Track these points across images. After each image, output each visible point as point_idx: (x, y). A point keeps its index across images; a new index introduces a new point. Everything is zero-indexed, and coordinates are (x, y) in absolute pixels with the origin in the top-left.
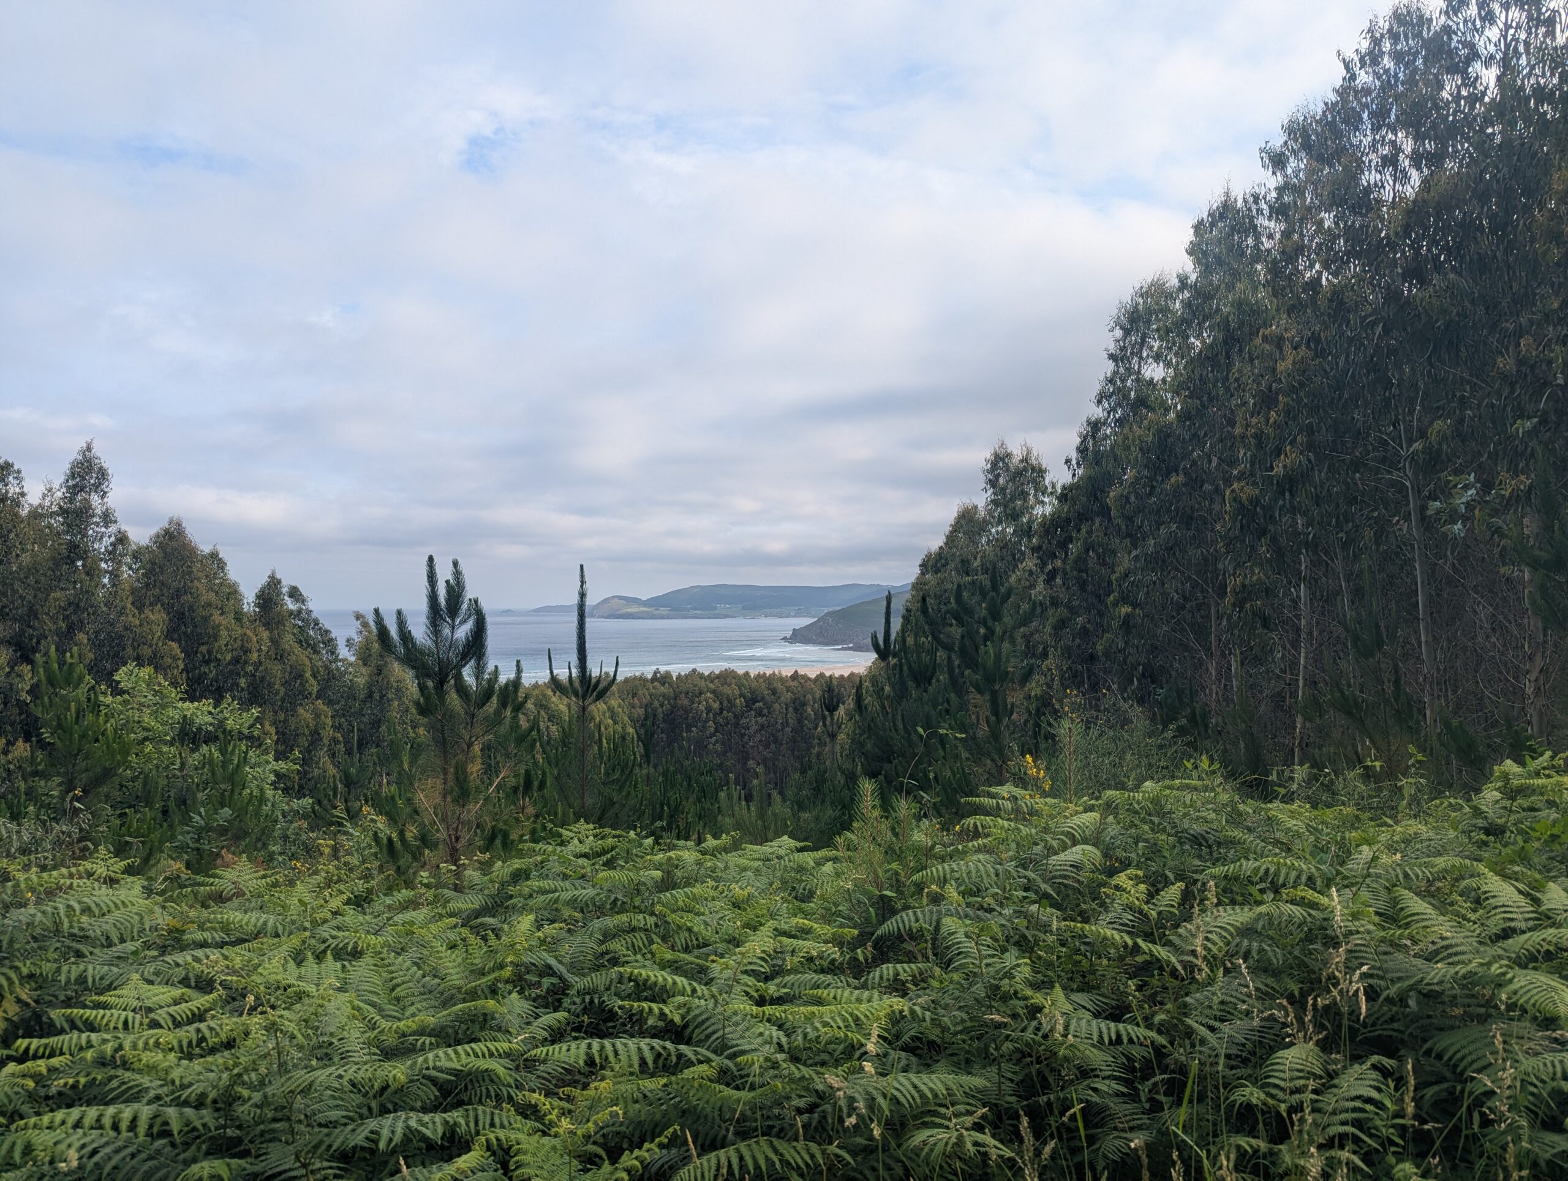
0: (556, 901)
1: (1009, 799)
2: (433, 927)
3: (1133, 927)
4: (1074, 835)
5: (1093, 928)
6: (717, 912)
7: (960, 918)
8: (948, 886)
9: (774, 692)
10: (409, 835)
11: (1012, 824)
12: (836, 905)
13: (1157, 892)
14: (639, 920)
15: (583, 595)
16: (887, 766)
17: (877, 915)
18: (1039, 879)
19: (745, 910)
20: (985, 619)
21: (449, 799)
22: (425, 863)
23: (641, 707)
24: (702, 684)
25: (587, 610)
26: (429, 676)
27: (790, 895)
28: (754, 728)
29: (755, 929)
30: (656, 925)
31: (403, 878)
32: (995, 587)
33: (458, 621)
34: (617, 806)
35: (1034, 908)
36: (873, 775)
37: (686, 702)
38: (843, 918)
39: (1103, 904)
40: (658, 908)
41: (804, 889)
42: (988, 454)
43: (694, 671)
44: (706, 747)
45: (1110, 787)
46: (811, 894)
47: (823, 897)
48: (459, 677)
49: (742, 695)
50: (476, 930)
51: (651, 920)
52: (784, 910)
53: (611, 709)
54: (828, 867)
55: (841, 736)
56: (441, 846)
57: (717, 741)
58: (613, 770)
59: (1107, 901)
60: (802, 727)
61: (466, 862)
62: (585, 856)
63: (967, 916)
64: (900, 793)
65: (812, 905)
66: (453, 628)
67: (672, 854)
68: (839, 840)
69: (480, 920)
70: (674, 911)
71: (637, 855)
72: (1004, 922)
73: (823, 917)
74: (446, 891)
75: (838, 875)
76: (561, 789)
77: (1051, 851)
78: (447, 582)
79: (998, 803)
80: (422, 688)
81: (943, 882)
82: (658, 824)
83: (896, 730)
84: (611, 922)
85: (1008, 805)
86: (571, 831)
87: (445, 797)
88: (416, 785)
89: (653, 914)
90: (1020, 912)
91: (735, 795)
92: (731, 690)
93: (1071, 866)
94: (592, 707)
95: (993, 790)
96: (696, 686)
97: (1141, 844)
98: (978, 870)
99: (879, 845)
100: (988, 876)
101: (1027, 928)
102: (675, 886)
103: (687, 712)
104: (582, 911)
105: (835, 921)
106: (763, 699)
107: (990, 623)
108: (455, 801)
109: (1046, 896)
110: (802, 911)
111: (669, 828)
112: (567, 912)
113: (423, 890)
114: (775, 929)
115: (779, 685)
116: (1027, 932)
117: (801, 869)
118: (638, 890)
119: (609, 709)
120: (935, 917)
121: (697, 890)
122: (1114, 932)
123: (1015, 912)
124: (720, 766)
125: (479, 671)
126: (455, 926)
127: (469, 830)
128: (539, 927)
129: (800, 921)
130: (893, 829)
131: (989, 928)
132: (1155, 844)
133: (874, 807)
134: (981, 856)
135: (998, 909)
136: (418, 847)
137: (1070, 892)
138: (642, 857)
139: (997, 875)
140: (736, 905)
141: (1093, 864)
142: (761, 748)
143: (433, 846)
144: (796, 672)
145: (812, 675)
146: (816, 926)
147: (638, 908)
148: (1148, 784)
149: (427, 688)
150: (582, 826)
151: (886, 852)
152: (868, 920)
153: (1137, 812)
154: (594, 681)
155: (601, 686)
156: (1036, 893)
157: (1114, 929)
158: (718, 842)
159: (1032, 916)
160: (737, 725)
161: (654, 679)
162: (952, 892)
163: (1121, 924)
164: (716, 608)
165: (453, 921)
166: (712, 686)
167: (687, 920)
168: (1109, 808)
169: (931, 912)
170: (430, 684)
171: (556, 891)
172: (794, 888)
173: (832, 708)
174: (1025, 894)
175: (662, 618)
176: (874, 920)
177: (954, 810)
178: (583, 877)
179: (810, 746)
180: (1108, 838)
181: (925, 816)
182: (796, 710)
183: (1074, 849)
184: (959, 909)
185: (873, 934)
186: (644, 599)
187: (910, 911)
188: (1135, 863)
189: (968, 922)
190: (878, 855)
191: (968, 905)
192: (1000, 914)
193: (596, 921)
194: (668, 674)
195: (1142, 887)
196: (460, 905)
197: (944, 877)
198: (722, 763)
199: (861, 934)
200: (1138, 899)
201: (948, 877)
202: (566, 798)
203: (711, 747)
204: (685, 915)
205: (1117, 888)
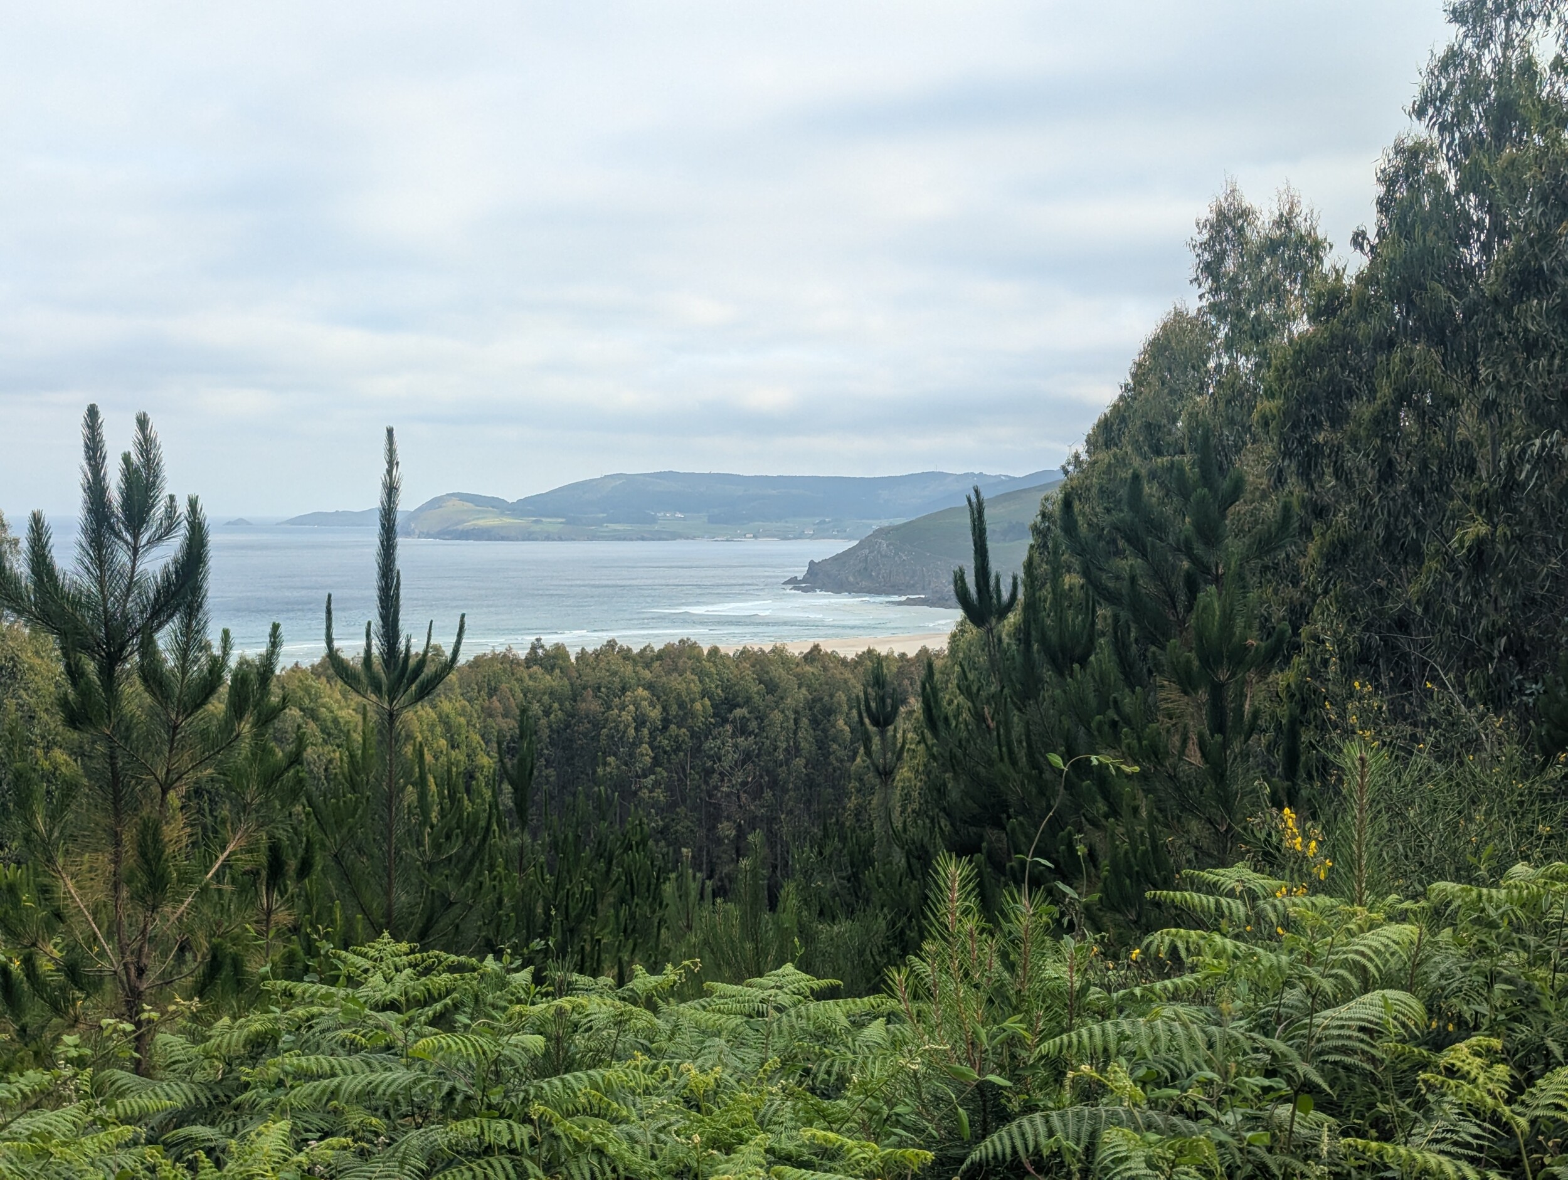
0: (334, 1094)
1: (1241, 897)
2: (90, 1144)
3: (1480, 1148)
4: (1364, 969)
5: (1402, 1150)
6: (652, 1116)
7: (1136, 1130)
8: (1113, 1066)
9: (771, 687)
10: (45, 966)
11: (1242, 946)
12: (891, 1104)
13: (1531, 1080)
14: (499, 1131)
15: (391, 490)
16: (992, 834)
17: (972, 1123)
18: (1294, 1054)
19: (709, 1112)
20: (1187, 541)
21: (125, 893)
22: (76, 1020)
23: (505, 715)
24: (628, 670)
25: (399, 520)
26: (86, 648)
27: (800, 1083)
28: (730, 757)
29: (729, 1149)
30: (533, 1142)
31: (33, 1046)
32: (1206, 478)
33: (144, 539)
34: (456, 910)
35: (1284, 1111)
36: (962, 849)
37: (595, 706)
38: (905, 1128)
39: (1420, 1104)
40: (536, 1109)
41: (829, 1073)
42: (1206, 213)
43: (611, 644)
44: (635, 793)
45: (1442, 877)
46: (843, 1081)
47: (864, 1088)
48: (148, 648)
49: (705, 693)
50: (177, 1150)
51: (523, 1132)
52: (787, 1114)
53: (445, 720)
54: (875, 1031)
55: (904, 773)
56: (108, 986)
57: (657, 783)
58: (448, 837)
59: (1429, 1097)
60: (826, 757)
61: (154, 1015)
62: (392, 1006)
63: (1149, 1127)
64: (1018, 884)
65: (843, 1103)
66: (135, 551)
67: (565, 1002)
68: (898, 977)
69: (184, 1131)
70: (568, 1115)
71: (494, 1006)
72: (1224, 1137)
73: (864, 1126)
74: (119, 1073)
75: (896, 1044)
76: (346, 875)
77: (1319, 1000)
78: (126, 458)
79: (1217, 903)
80: (74, 673)
81: (1103, 1057)
82: (537, 944)
83: (1014, 762)
84: (441, 1135)
85: (1239, 908)
86: (364, 955)
87: (116, 887)
88: (60, 861)
89: (526, 1120)
90: (1257, 1118)
91: (693, 887)
92: (684, 684)
93: (1362, 1029)
94: (408, 715)
95: (1209, 876)
96: (615, 674)
97: (1498, 987)
98: (1173, 1036)
99: (977, 986)
100: (1194, 1048)
101: (1270, 1150)
102: (570, 1066)
103: (597, 725)
104: (387, 1114)
105: (889, 1135)
106: (748, 700)
107: (1199, 549)
108: (138, 897)
109: (1308, 1087)
110: (823, 1115)
111: (562, 952)
112: (356, 1117)
113: (68, 1072)
114: (770, 1151)
115: (777, 672)
116: (1268, 1159)
117: (824, 1035)
118: (497, 1073)
119: (440, 717)
120: (1086, 1128)
121: (615, 1073)
122: (1443, 1159)
123: (1247, 1118)
124: (663, 832)
125: (190, 639)
126: (135, 1142)
127: (165, 954)
128: (299, 1147)
129: (817, 1133)
130: (1004, 955)
131: (1194, 1148)
132: (1528, 987)
133: (966, 912)
134: (1180, 1009)
135: (1213, 1112)
136: (63, 989)
137: (1356, 1080)
138: (505, 1009)
139: (1211, 1046)
140: (692, 1103)
141: (1404, 1025)
142: (743, 796)
143: (91, 986)
144: (816, 647)
145: (849, 653)
146: (850, 1143)
147: (496, 1107)
148: (1520, 869)
149: (83, 674)
150: (386, 945)
151: (990, 1001)
152: (953, 1134)
153: (1492, 925)
154: (412, 662)
155: (429, 670)
156: (1289, 1080)
157: (1441, 1152)
158: (658, 978)
159: (1280, 1127)
160: (697, 750)
161: (533, 659)
162: (1121, 1077)
163: (1455, 1143)
164: (654, 520)
165: (127, 1132)
166: (647, 675)
167: (593, 1131)
168: (1439, 916)
169: (1079, 1117)
170: (91, 667)
171: (334, 1075)
172: (807, 1072)
173: (883, 720)
174: (1267, 1082)
175: (548, 538)
176: (967, 1132)
177: (1132, 916)
178: (389, 1048)
179: (841, 795)
180: (1434, 977)
181: (1071, 928)
182: (815, 722)
183: (1367, 998)
184: (1136, 1111)
185: (961, 1161)
186: (512, 498)
187: (1037, 1116)
188: (1486, 1023)
189: (1153, 1137)
190: (974, 1010)
191: (1153, 1104)
192: (1217, 1122)
193: (414, 1133)
194: (559, 652)
195: (1502, 1070)
196: (145, 1102)
197: (1106, 1050)
198: (666, 827)
199: (939, 1162)
200: (1490, 1093)
201: (1113, 1047)
202: (355, 894)
203: (644, 794)
204: (591, 1122)
205: (1451, 1071)
